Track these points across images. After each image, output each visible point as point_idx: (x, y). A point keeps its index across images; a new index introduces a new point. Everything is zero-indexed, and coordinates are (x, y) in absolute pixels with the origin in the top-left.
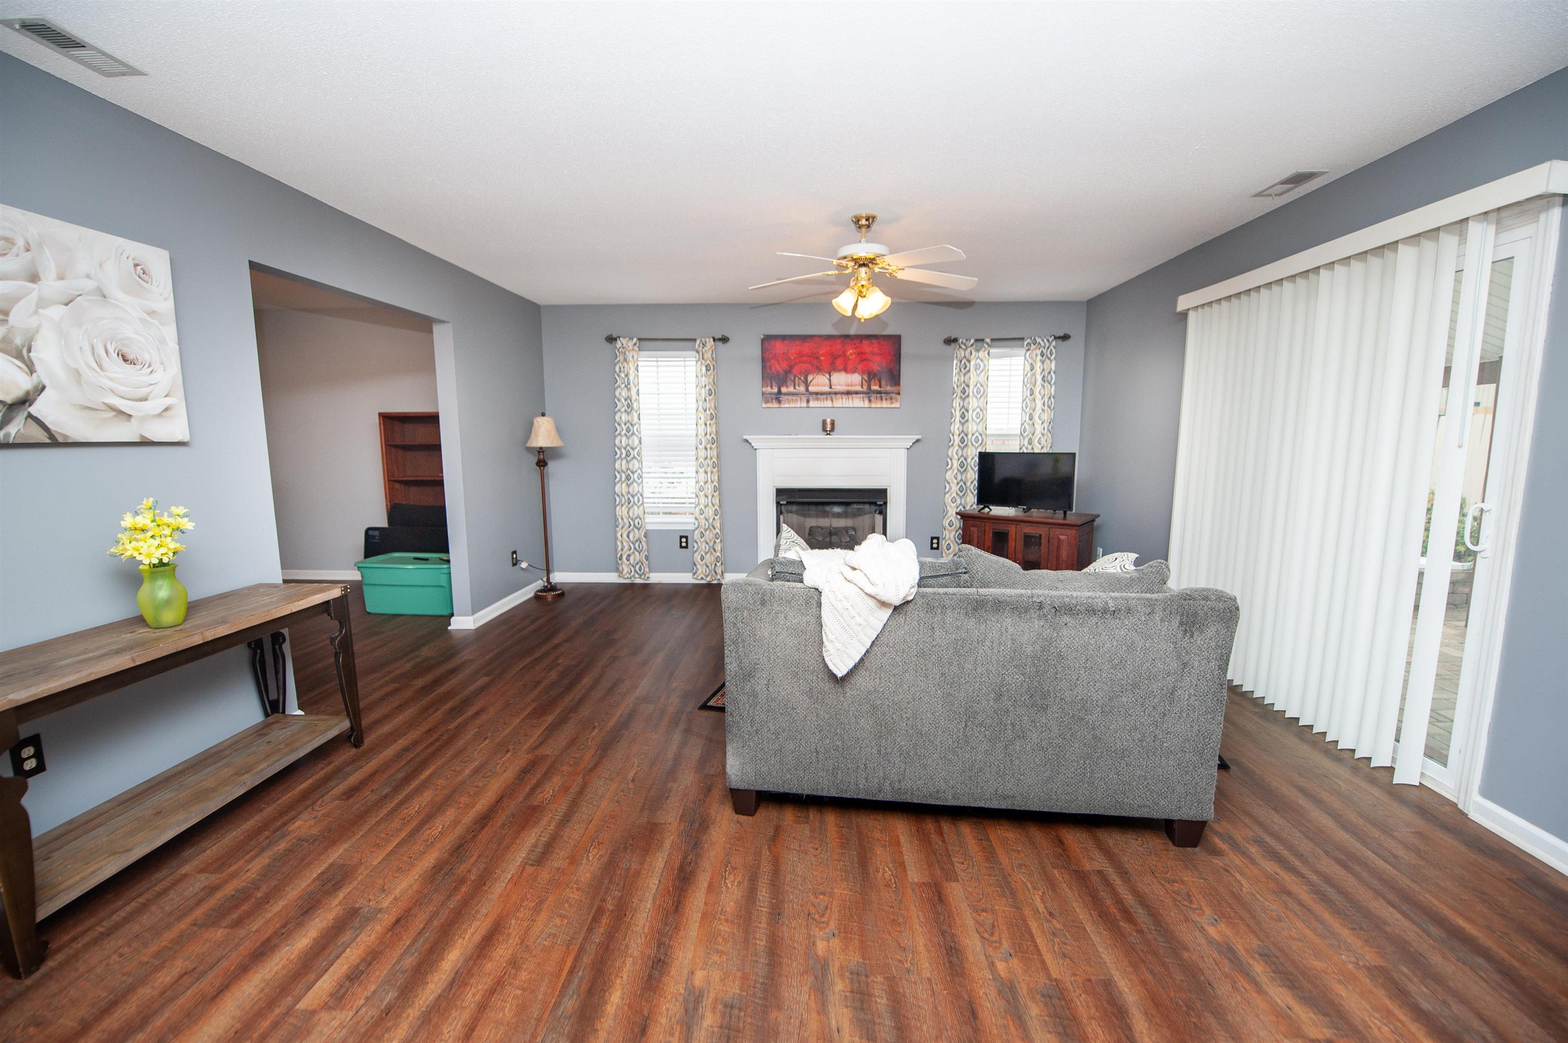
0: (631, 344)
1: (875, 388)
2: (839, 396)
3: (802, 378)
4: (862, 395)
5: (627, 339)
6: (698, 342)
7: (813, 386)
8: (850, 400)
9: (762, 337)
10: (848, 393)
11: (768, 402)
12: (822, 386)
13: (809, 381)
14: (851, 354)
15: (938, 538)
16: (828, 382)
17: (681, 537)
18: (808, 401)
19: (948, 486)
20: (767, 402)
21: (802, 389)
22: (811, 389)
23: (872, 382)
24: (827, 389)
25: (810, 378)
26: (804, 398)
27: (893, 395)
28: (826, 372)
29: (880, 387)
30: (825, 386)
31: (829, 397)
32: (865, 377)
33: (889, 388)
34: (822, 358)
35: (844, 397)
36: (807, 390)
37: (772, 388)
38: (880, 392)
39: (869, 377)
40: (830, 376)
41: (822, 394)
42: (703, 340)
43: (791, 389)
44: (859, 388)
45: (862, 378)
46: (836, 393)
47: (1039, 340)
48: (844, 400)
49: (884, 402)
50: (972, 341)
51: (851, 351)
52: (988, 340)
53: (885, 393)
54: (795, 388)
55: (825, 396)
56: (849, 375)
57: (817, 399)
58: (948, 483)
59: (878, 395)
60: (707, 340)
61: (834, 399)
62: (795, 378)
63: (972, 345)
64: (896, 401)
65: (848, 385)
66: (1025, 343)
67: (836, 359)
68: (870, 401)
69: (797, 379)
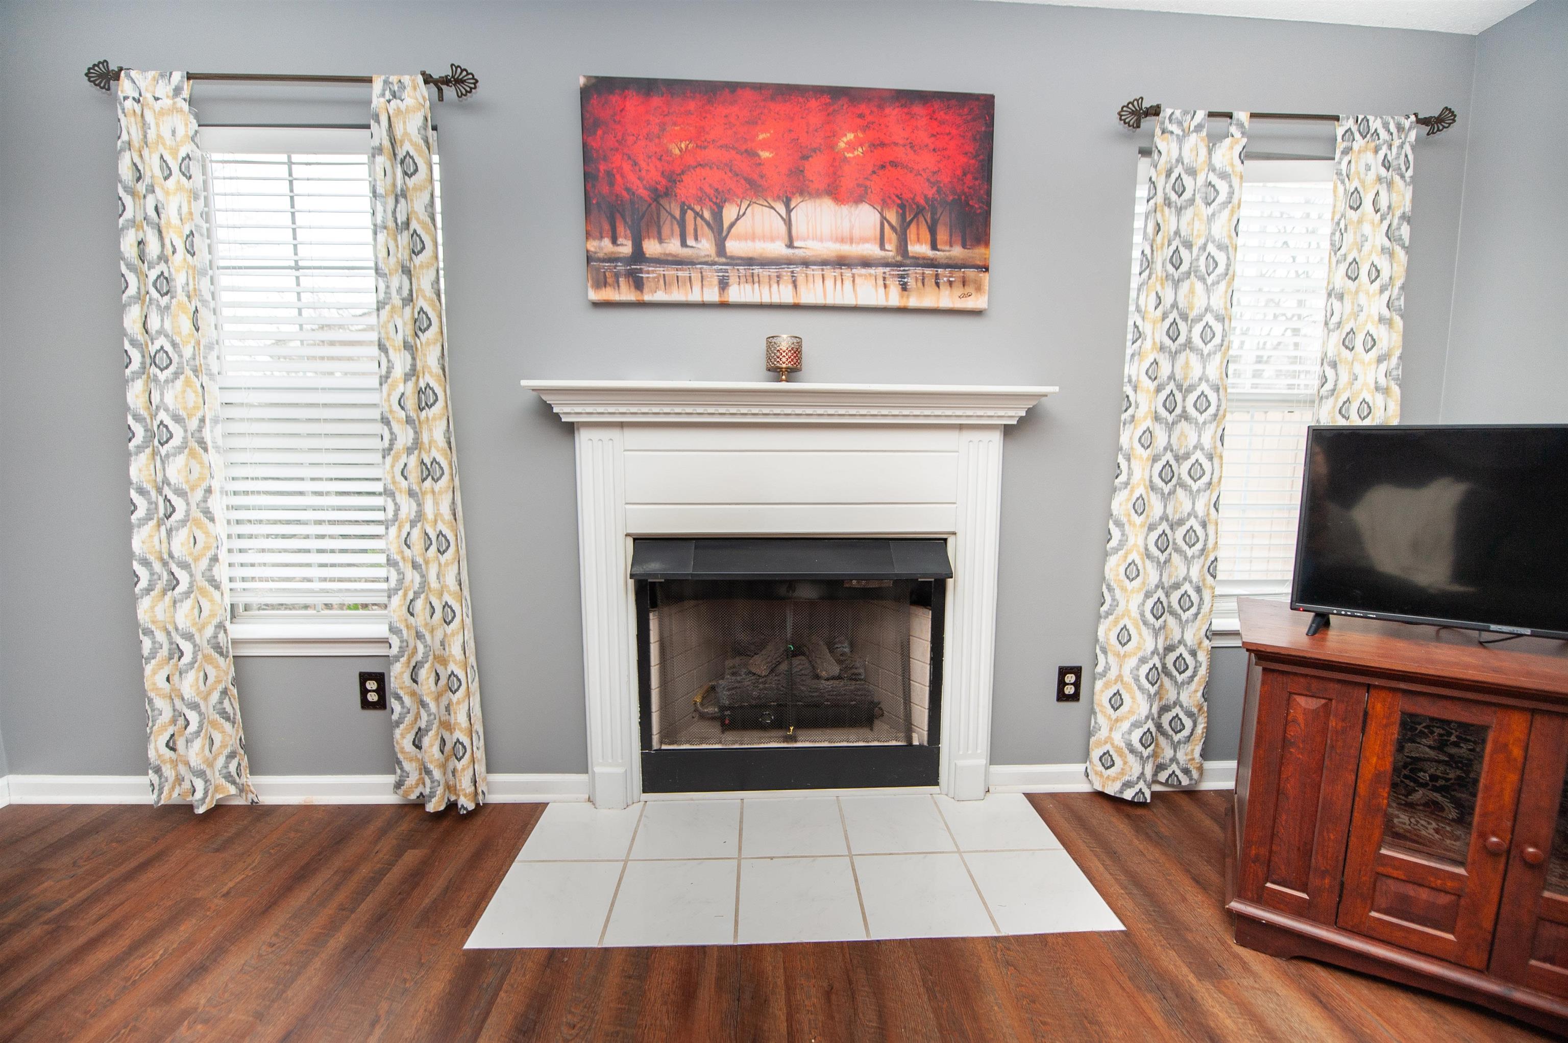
0: (164, 89)
1: (920, 248)
2: (816, 271)
3: (707, 215)
4: (881, 270)
5: (151, 74)
6: (378, 85)
7: (739, 238)
8: (848, 283)
9: (582, 81)
10: (841, 262)
11: (605, 284)
12: (764, 238)
13: (726, 225)
14: (851, 146)
15: (1077, 671)
16: (783, 228)
17: (364, 677)
18: (724, 285)
19: (1116, 533)
20: (601, 283)
21: (705, 246)
22: (734, 247)
23: (912, 232)
24: (778, 249)
25: (729, 213)
26: (713, 277)
27: (971, 273)
28: (778, 198)
29: (934, 247)
30: (773, 239)
31: (786, 273)
32: (892, 216)
33: (957, 252)
34: (765, 155)
35: (830, 272)
36: (721, 249)
37: (614, 241)
38: (931, 264)
39: (903, 217)
40: (789, 211)
41: (766, 263)
42: (394, 79)
43: (673, 246)
44: (872, 250)
45: (883, 218)
46: (806, 263)
47: (1375, 124)
48: (829, 283)
49: (945, 291)
50: (1201, 115)
51: (850, 136)
52: (1243, 116)
53: (946, 266)
54: (684, 244)
55: (773, 271)
56: (845, 210)
57: (752, 279)
58: (1119, 524)
59: (928, 271)
60: (406, 79)
61: (801, 279)
62: (683, 213)
63: (1199, 128)
64: (979, 288)
65: (842, 240)
66: (1340, 131)
67: (805, 158)
68: (904, 287)
69: (690, 215)
